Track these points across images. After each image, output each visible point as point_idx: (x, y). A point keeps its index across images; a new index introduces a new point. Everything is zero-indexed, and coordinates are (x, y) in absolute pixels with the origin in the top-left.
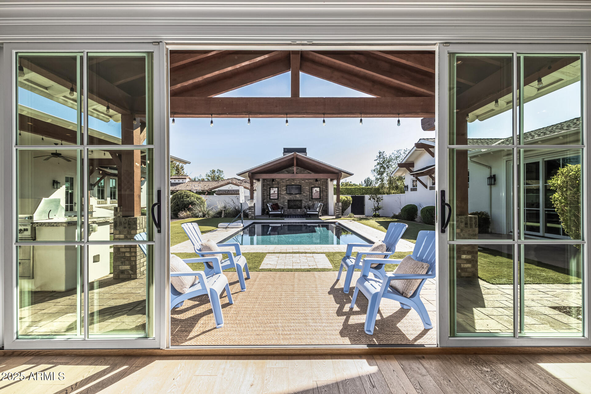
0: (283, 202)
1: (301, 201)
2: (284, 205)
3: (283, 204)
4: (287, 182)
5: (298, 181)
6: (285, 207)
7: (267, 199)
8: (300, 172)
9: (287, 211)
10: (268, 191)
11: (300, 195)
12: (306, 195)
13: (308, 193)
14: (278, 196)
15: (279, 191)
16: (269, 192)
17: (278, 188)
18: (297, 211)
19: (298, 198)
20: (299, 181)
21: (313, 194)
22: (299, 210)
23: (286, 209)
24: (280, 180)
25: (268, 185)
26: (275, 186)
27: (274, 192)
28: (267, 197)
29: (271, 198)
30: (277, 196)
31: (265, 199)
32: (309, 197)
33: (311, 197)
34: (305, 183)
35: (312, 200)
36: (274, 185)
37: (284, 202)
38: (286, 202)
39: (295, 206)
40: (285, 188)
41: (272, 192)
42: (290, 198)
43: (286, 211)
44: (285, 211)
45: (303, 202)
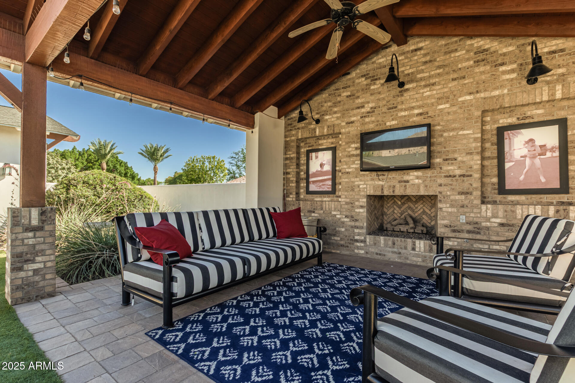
0: (347, 203)
1: (432, 199)
2: (352, 218)
3: (348, 214)
4: (367, 120)
5: (413, 108)
6: (357, 224)
7: (298, 194)
8: (426, 63)
9: (364, 241)
10: (303, 165)
11: (429, 173)
12: (458, 172)
13: (476, 161)
14: (334, 179)
15: (338, 161)
16: (305, 167)
17: (334, 150)
18: (410, 247)
19: (418, 186)
20: (419, 107)
21: (507, 165)
22: (417, 242)
23: (359, 234)
24: (338, 118)
25: (302, 144)
26: (325, 143)
27: (322, 165)
28: (298, 187)
29: (312, 188)
30: (330, 183)
31: (291, 194)
32: (483, 184)
33: (495, 180)
34: (454, 109)
35: (499, 198)
36: (321, 142)
37: (351, 203)
38: (362, 207)
39: (407, 223)
40: (356, 148)
41: (314, 167)
42: (375, 187)
43: (362, 241)
44: (357, 241)
45: (444, 207)
